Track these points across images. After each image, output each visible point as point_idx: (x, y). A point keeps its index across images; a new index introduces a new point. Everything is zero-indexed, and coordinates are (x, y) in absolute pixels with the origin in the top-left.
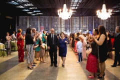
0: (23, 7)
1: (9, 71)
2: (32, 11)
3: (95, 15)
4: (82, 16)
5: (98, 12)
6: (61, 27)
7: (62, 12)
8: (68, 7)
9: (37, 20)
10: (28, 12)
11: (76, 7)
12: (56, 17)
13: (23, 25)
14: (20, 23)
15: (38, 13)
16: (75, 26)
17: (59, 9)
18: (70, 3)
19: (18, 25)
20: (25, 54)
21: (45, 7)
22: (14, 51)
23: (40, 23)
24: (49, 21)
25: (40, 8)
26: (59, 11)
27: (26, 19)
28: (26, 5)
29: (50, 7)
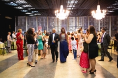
0: (21, 8)
1: (10, 68)
2: (30, 11)
3: (90, 15)
4: (78, 16)
5: (93, 12)
6: (58, 27)
7: (59, 12)
8: (65, 8)
9: (36, 21)
10: (26, 12)
11: (72, 7)
12: (53, 17)
13: (21, 25)
14: (19, 23)
15: (36, 13)
16: (71, 25)
17: (56, 9)
18: (67, 4)
19: (17, 25)
20: (24, 52)
21: (43, 8)
22: (14, 49)
23: (38, 23)
24: (46, 20)
25: (38, 8)
26: (56, 12)
27: (25, 19)
28: (24, 6)
29: (48, 8)
